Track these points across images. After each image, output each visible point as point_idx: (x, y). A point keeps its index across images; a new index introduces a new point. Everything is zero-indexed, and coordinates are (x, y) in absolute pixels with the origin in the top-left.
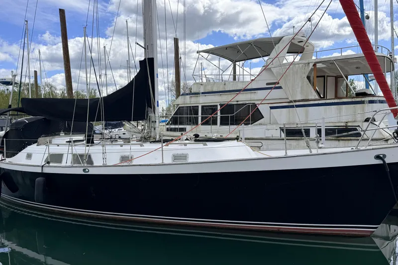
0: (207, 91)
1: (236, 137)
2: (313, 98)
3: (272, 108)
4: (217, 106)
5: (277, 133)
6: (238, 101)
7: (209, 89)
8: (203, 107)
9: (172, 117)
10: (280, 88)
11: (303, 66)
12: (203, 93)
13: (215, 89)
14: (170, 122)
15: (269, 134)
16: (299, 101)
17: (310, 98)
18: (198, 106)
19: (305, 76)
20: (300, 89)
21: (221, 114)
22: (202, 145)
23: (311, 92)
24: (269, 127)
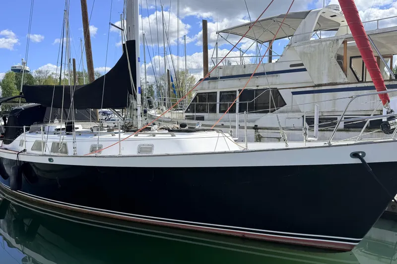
0: (225, 76)
1: (254, 126)
2: (342, 81)
3: (294, 93)
4: (236, 91)
5: (299, 123)
6: (258, 86)
7: (228, 73)
8: (221, 92)
9: (191, 104)
10: (305, 70)
11: (330, 43)
12: (221, 78)
13: (234, 74)
14: (189, 110)
15: (290, 124)
16: (325, 85)
17: (338, 81)
18: (216, 92)
19: (333, 55)
20: (327, 71)
21: (240, 100)
22: (170, 135)
23: (340, 75)
24: (291, 115)
